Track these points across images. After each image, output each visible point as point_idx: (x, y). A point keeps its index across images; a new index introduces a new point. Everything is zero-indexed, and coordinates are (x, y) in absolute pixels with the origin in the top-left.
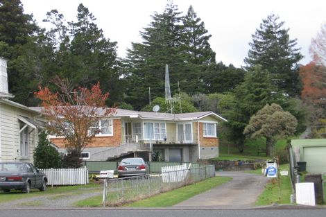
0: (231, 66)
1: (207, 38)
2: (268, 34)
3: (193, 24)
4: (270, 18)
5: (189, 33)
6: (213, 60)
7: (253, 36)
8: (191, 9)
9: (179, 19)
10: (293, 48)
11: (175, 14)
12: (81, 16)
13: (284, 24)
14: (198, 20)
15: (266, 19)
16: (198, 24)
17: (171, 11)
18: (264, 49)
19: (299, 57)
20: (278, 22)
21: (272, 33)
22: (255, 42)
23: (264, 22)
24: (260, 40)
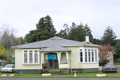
0: (98, 39)
1: (90, 32)
2: (108, 31)
3: (87, 28)
4: (109, 27)
5: (86, 31)
6: (92, 38)
7: (104, 32)
8: (86, 24)
9: (83, 27)
10: (114, 35)
11: (82, 25)
12: (73, 26)
13: (112, 29)
14: (88, 27)
15: (108, 27)
16: (88, 28)
17: (81, 25)
18: (107, 35)
19: (116, 37)
20: (111, 28)
21: (109, 31)
22: (105, 33)
23: (107, 28)
24: (106, 33)
